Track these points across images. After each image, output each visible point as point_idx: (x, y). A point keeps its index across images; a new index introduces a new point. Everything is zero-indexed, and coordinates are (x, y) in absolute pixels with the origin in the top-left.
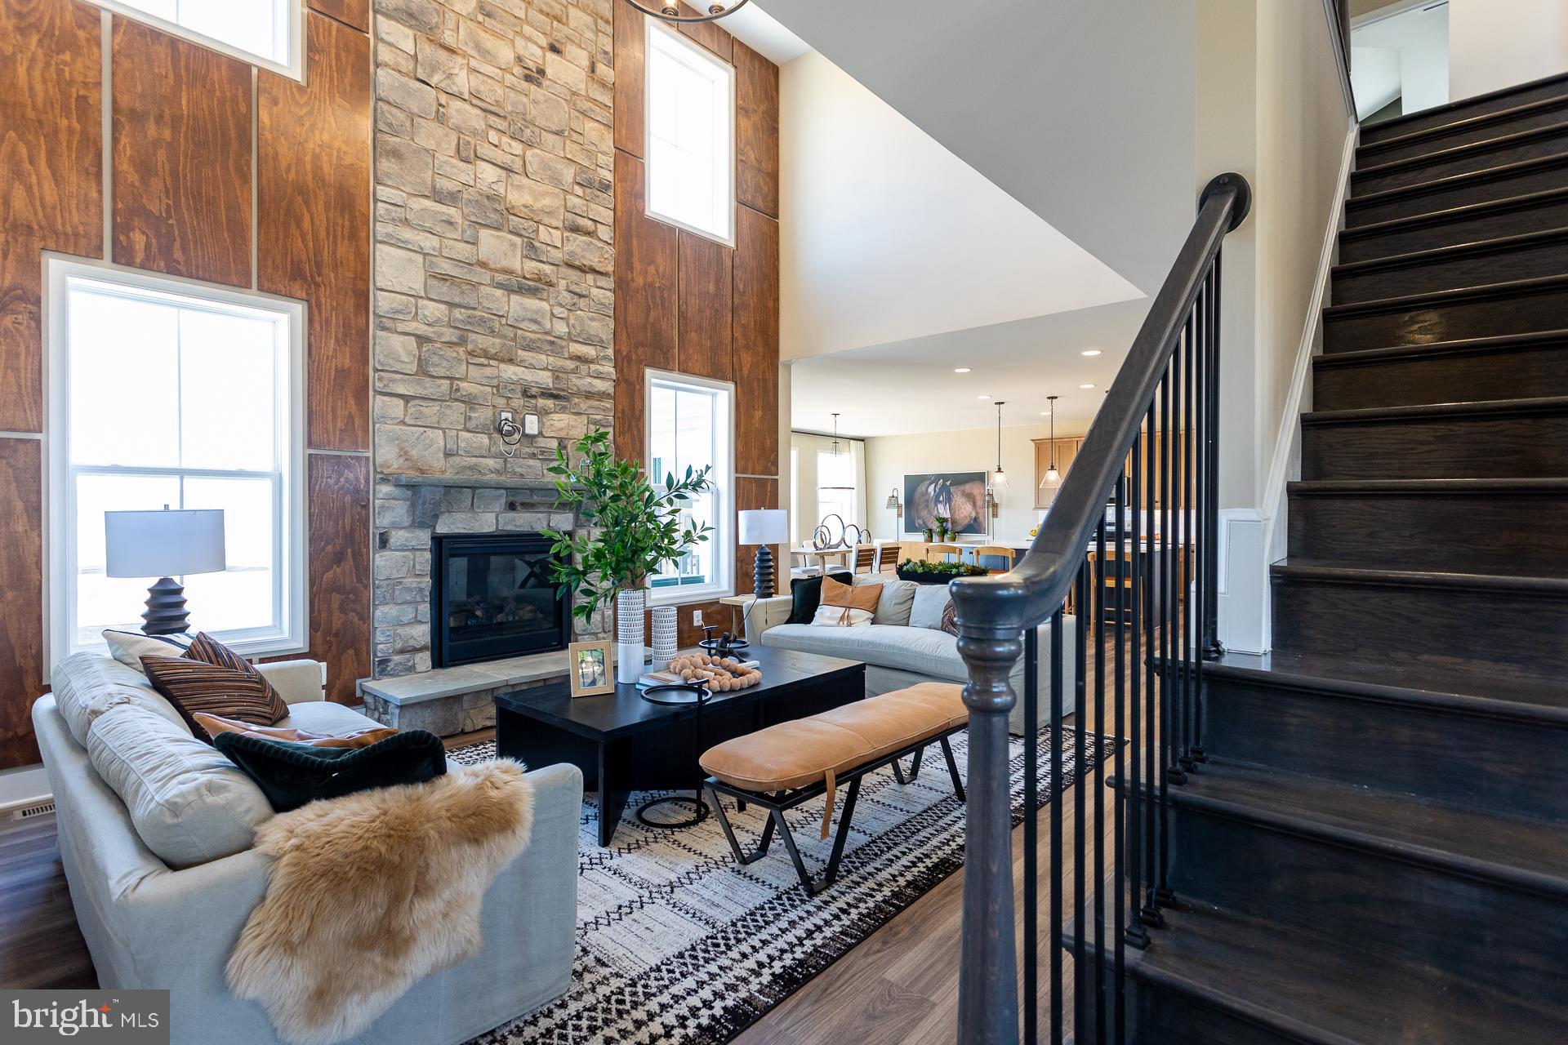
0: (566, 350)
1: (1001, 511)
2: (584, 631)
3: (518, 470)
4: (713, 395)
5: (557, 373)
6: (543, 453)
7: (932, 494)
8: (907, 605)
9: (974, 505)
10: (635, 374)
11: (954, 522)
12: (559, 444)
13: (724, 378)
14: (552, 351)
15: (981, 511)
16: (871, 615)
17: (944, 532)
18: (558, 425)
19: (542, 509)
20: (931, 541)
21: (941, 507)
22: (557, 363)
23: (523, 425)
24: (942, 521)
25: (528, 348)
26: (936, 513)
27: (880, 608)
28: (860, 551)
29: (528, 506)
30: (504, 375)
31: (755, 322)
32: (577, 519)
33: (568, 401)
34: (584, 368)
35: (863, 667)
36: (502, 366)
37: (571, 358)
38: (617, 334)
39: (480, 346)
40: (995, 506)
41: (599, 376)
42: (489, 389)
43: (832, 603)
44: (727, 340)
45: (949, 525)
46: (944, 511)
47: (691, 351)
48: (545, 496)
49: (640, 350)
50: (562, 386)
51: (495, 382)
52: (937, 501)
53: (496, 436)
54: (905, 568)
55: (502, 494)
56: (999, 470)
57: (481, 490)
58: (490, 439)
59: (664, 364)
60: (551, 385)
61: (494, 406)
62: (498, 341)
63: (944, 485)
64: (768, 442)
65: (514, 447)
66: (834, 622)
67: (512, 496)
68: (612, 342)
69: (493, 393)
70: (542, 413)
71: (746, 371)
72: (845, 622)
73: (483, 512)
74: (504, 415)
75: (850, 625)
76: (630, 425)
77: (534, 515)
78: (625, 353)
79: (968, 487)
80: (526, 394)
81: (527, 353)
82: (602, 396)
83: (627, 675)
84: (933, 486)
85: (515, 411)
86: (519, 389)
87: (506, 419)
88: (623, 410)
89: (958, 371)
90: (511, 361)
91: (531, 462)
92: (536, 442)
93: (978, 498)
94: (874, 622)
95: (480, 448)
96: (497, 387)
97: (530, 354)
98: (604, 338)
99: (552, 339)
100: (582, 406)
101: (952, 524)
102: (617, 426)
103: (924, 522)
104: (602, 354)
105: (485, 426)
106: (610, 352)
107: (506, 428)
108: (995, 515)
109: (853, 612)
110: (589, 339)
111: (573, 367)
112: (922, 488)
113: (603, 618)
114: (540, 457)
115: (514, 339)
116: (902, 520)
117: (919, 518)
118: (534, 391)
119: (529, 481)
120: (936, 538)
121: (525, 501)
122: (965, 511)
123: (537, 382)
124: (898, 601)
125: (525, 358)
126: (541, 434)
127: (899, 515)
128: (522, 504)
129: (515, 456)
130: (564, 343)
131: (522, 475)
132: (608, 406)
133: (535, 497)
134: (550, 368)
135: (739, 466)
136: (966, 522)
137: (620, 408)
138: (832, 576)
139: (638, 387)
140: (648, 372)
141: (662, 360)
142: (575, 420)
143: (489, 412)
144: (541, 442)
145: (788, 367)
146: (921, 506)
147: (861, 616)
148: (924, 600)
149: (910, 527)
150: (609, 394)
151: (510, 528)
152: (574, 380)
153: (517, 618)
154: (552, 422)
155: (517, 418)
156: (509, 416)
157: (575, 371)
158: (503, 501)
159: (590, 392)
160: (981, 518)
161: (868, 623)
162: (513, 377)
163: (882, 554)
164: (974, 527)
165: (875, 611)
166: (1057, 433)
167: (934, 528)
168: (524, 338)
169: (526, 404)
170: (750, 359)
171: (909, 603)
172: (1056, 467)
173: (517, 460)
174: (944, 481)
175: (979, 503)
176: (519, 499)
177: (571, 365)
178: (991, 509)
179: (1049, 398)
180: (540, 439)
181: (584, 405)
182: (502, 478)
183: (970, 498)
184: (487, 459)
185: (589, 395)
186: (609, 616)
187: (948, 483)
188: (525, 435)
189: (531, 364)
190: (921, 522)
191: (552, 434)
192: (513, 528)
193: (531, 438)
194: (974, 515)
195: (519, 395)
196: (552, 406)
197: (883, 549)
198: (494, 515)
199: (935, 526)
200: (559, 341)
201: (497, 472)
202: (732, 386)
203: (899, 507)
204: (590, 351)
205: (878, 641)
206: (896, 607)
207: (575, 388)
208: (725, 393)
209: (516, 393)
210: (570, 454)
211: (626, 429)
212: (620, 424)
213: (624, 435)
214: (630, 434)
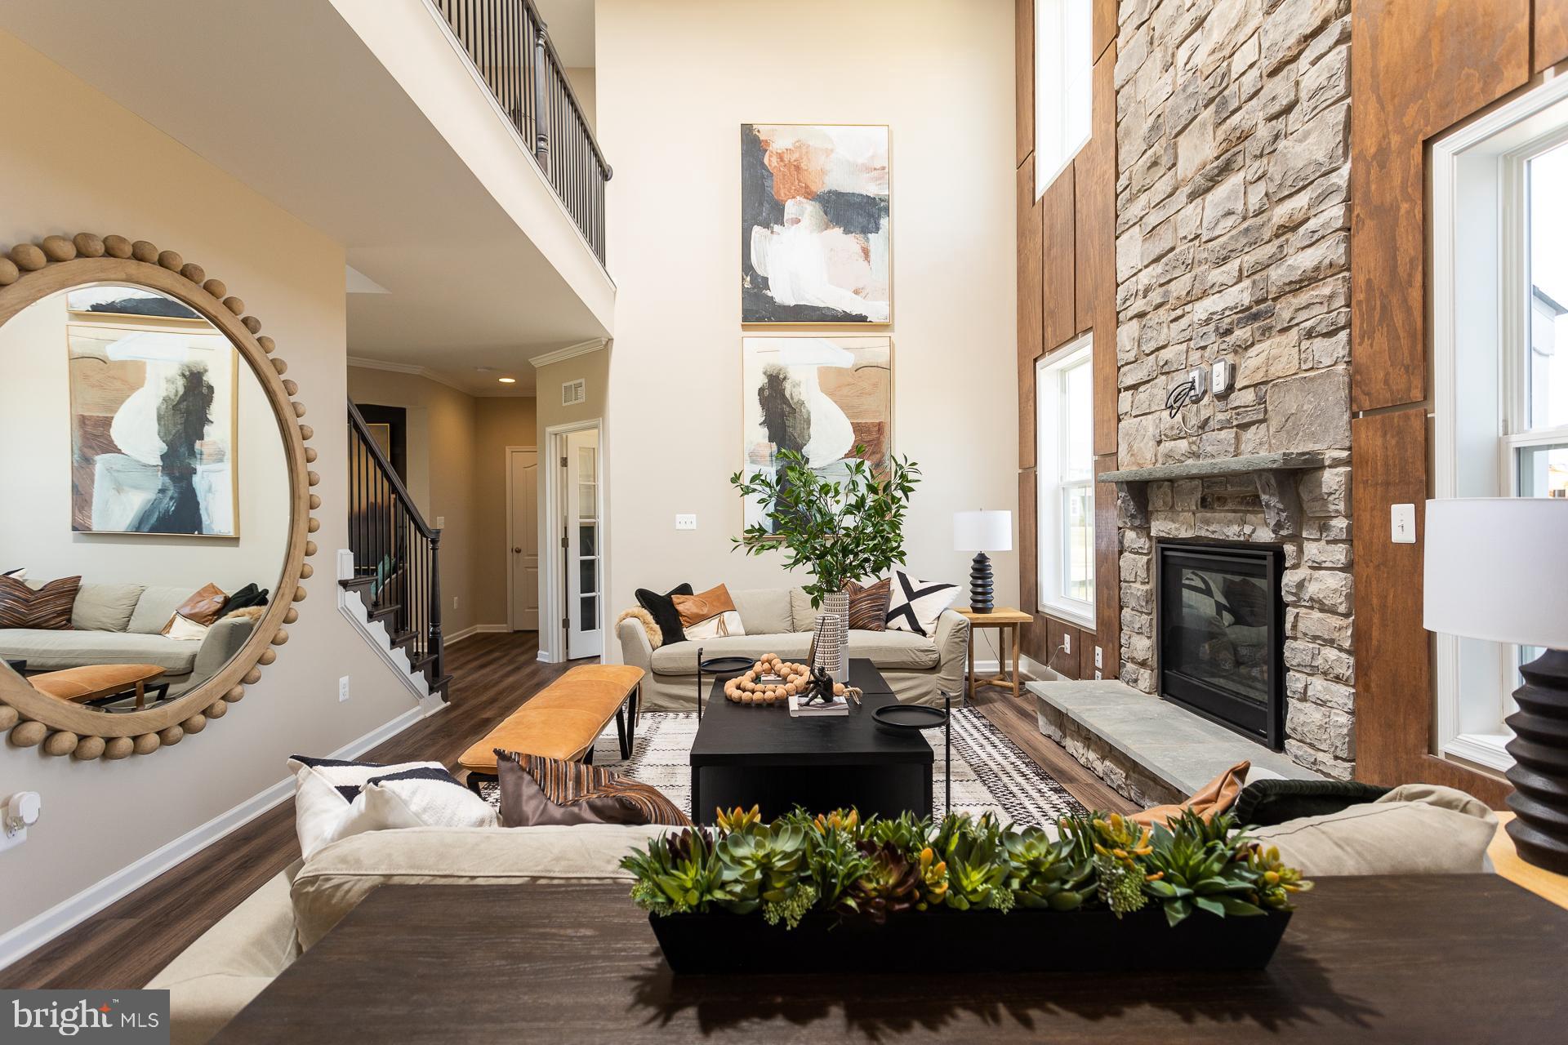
0: (1268, 227)
3: (1209, 449)
5: (1255, 276)
6: (1237, 416)
12: (1257, 396)
25: (1220, 260)
29: (1221, 502)
37: (1272, 238)
42: (1184, 346)
48: (1240, 484)
51: (1189, 333)
57: (1179, 483)
60: (1248, 301)
61: (1191, 366)
67: (1208, 487)
70: (1240, 352)
73: (1182, 511)
80: (1218, 332)
81: (1219, 271)
86: (1212, 329)
90: (1205, 293)
91: (1223, 434)
92: (1231, 401)
97: (1224, 268)
114: (1235, 423)
118: (1226, 324)
121: (1219, 493)
123: (1230, 308)
128: (1218, 499)
129: (1209, 428)
131: (1213, 456)
133: (1229, 488)
142: (1280, 344)
144: (1235, 400)
151: (1204, 533)
154: (1249, 361)
156: (1196, 374)
168: (1213, 251)
169: (1221, 347)
173: (1210, 435)
176: (1214, 491)
188: (1216, 395)
189: (1221, 284)
191: (1245, 383)
192: (1207, 534)
195: (1213, 338)
196: (1250, 335)
198: (1190, 515)
201: (1192, 455)
204: (1298, 204)
209: (1209, 337)
211: (1377, 318)
212: (1362, 315)
213: (1371, 337)
214: (1385, 329)
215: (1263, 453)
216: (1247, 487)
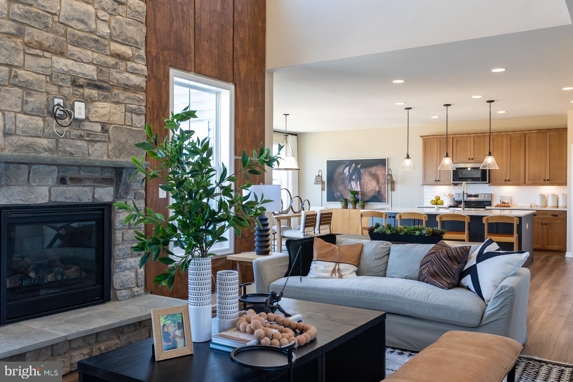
0: (108, 48)
1: (398, 187)
2: (121, 286)
3: (68, 149)
4: (217, 93)
5: (100, 67)
6: (88, 135)
7: (347, 174)
8: (384, 260)
9: (378, 182)
10: (162, 72)
11: (363, 194)
12: (102, 128)
13: (226, 80)
14: (97, 48)
15: (382, 187)
16: (355, 268)
17: (356, 201)
18: (102, 111)
19: (88, 183)
20: (347, 208)
21: (353, 184)
22: (101, 59)
23: (73, 109)
24: (355, 193)
25: (77, 43)
26: (350, 187)
27: (362, 262)
28: (307, 216)
29: (76, 181)
30: (56, 65)
31: (249, 38)
32: (117, 191)
33: (109, 92)
34: (122, 64)
35: (383, 317)
36: (55, 58)
37: (111, 56)
38: (148, 38)
39: (36, 39)
40: (393, 183)
41: (134, 72)
42: (43, 77)
43: (324, 259)
44: (230, 50)
45: (360, 197)
46: (355, 186)
47: (204, 57)
48: (90, 172)
49: (166, 53)
50: (105, 78)
51: (49, 72)
52: (351, 179)
53: (49, 118)
54: (376, 231)
55: (54, 170)
56: (408, 157)
57: (36, 167)
58: (44, 121)
59: (184, 68)
60: (96, 77)
61: (47, 93)
62: (52, 35)
63: (356, 167)
64: (258, 131)
65: (66, 129)
66: (328, 275)
67: (63, 172)
68: (144, 44)
69: (47, 82)
70: (88, 101)
71: (242, 75)
72: (337, 274)
73: (38, 186)
74: (57, 101)
75: (341, 277)
76: (158, 114)
77: (81, 188)
78: (154, 54)
79: (373, 170)
80: (75, 83)
81: (76, 49)
82: (136, 88)
83: (198, 334)
84: (347, 169)
85: (65, 98)
86: (69, 79)
87: (58, 105)
88: (152, 101)
89: (395, 82)
90: (62, 54)
91: (79, 143)
92: (83, 126)
93: (381, 177)
94: (358, 273)
95: (36, 129)
96: (51, 76)
97: (79, 49)
98: (138, 40)
99: (97, 38)
100: (121, 96)
101: (362, 195)
102: (148, 114)
103: (341, 195)
104: (137, 54)
105: (40, 109)
106: (142, 52)
107: (58, 112)
108: (393, 189)
109: (342, 266)
110: (126, 40)
111: (114, 62)
112: (340, 170)
113: (137, 275)
114: (86, 138)
115: (65, 35)
116: (325, 193)
117: (338, 191)
118: (81, 81)
119: (78, 158)
120: (350, 206)
121: (74, 176)
122: (371, 186)
123: (84, 74)
124: (377, 257)
125: (74, 52)
126: (87, 118)
127: (323, 189)
128: (72, 179)
129: (66, 137)
130: (106, 42)
131: (71, 154)
132: (142, 97)
133: (82, 173)
134: (95, 62)
135: (238, 151)
136: (371, 194)
137: (150, 99)
138: (322, 237)
139: (164, 83)
140: (172, 71)
141: (182, 62)
142: (115, 108)
143: (43, 98)
144: (87, 126)
145: (271, 73)
146: (339, 183)
147: (348, 269)
148: (400, 256)
149: (331, 198)
150: (142, 88)
151: (61, 199)
152: (114, 74)
153: (65, 277)
154: (96, 109)
155: (67, 104)
156: (61, 102)
157: (115, 66)
158: (55, 176)
159: (127, 85)
160: (383, 192)
161: (354, 274)
162: (64, 68)
163: (321, 218)
164: (378, 197)
165: (358, 265)
166: (451, 130)
167: (349, 198)
168: (74, 35)
169: (75, 92)
170: (245, 66)
171: (386, 258)
172: (450, 154)
173: (67, 141)
174: (356, 165)
175: (382, 181)
176: (69, 174)
177: (111, 61)
178: (390, 185)
179: (445, 105)
180: (87, 123)
181: (122, 96)
182: (55, 156)
183: (375, 177)
184: (41, 139)
185: (126, 88)
186: (141, 273)
187: (359, 166)
188: (76, 120)
189: (79, 58)
190: (339, 194)
191: (97, 119)
192: (64, 200)
193: (79, 121)
194: (377, 189)
195: (69, 84)
196: (96, 95)
197: (322, 214)
198: (47, 188)
199: (350, 197)
200: (102, 40)
201: (50, 150)
202: (232, 87)
203: (323, 183)
204: (127, 51)
205: (376, 290)
206: (376, 261)
207: (115, 81)
208: (228, 92)
209: (66, 83)
210: (111, 137)
211: (155, 117)
212: (150, 113)
213: (153, 123)
214: (158, 122)
215: (105, 158)
216: (96, 174)
